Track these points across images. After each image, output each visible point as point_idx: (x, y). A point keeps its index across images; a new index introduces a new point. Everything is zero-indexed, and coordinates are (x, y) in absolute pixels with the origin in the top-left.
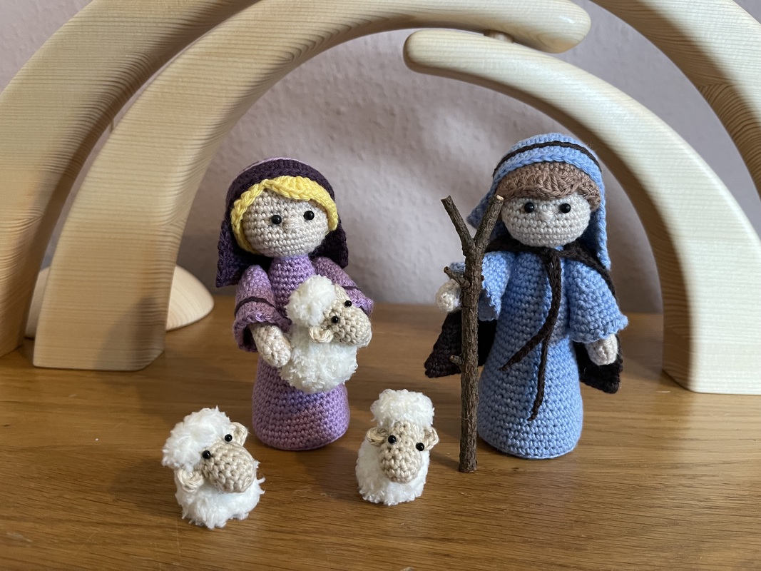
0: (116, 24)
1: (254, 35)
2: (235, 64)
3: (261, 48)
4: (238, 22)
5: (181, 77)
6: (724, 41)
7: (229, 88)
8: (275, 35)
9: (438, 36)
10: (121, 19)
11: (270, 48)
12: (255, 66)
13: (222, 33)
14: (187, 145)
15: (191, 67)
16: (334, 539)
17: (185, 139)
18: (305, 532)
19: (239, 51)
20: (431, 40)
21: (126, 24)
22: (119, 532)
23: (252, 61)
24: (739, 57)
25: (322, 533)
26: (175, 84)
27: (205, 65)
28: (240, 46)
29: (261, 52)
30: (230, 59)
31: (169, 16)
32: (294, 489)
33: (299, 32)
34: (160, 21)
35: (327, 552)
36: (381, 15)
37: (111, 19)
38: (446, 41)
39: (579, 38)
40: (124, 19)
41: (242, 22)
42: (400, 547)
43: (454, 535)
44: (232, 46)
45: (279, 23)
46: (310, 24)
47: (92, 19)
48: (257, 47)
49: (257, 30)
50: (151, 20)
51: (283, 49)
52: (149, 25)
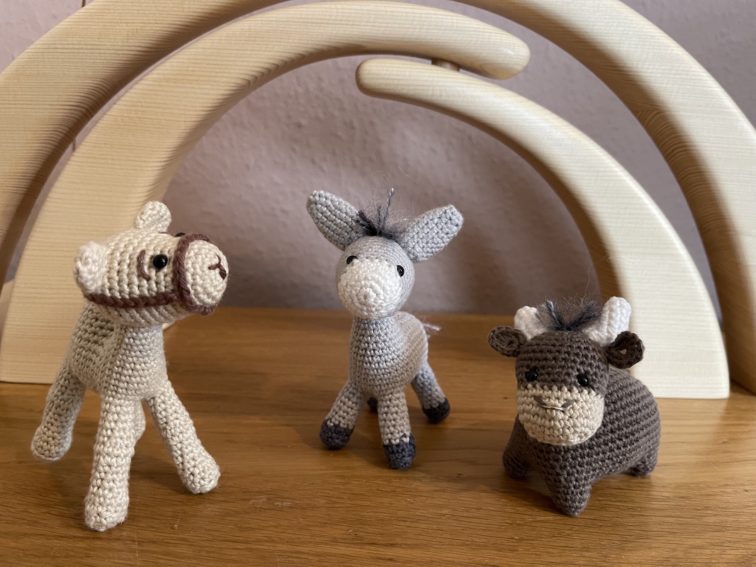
0: (77, 51)
1: (211, 62)
2: (193, 90)
3: (218, 75)
4: (195, 50)
5: (140, 102)
6: (654, 71)
7: (187, 113)
8: (231, 63)
9: (387, 65)
10: (80, 46)
11: (227, 75)
12: (212, 92)
14: (147, 167)
15: (150, 92)
16: (285, 547)
17: (145, 162)
18: (259, 541)
19: (197, 78)
20: (380, 68)
21: (86, 51)
22: (81, 544)
24: (669, 86)
25: (274, 541)
26: (134, 108)
27: (164, 91)
28: (198, 73)
29: (217, 79)
30: (188, 85)
31: (128, 44)
33: (255, 60)
34: (119, 48)
35: (278, 560)
36: (334, 44)
37: (71, 46)
38: (395, 69)
39: (520, 68)
40: (84, 47)
41: (199, 50)
42: (347, 553)
43: (399, 540)
44: (189, 73)
45: (235, 52)
46: (266, 53)
47: (52, 46)
48: (214, 74)
49: (213, 58)
50: (110, 47)
51: (239, 76)
52: (108, 52)
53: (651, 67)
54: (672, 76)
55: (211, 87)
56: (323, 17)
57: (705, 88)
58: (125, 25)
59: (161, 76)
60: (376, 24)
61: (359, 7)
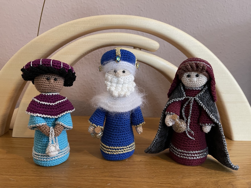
0: (38, 47)
2: (69, 56)
3: (76, 52)
8: (79, 49)
11: (78, 52)
13: (65, 49)
15: (57, 57)
16: (92, 178)
19: (70, 53)
22: (38, 178)
25: (89, 176)
27: (61, 57)
28: (70, 52)
30: (67, 55)
31: (52, 45)
32: (83, 167)
33: (85, 48)
34: (49, 46)
36: (107, 44)
39: (157, 49)
41: (70, 46)
42: (109, 179)
43: (122, 176)
44: (68, 52)
45: (80, 46)
46: (88, 47)
47: (31, 45)
48: (74, 52)
49: (74, 48)
51: (81, 52)
52: (46, 47)
53: (192, 48)
54: (198, 51)
55: (73, 56)
56: (104, 37)
57: (208, 54)
58: (51, 40)
59: (61, 53)
60: (118, 39)
61: (113, 34)
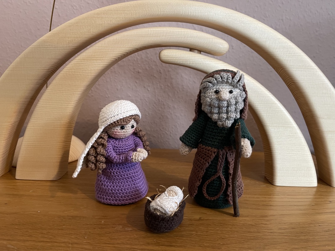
0: (48, 48)
1: (101, 52)
2: (94, 63)
3: (104, 57)
4: (95, 48)
5: (73, 68)
6: (280, 52)
7: (92, 72)
8: (109, 52)
9: (172, 52)
10: (50, 47)
11: (108, 57)
12: (101, 64)
13: (89, 52)
14: (76, 93)
15: (77, 64)
16: (128, 246)
17: (75, 91)
19: (95, 58)
20: (168, 53)
21: (52, 48)
22: (49, 244)
23: (101, 62)
24: (287, 58)
25: (124, 244)
26: (71, 71)
27: (83, 64)
29: (104, 59)
31: (69, 46)
32: (115, 227)
33: (118, 51)
36: (150, 44)
37: (46, 47)
38: (174, 53)
39: (225, 52)
40: (51, 47)
43: (174, 244)
44: (93, 56)
45: (111, 48)
46: (122, 48)
47: (39, 46)
48: (102, 57)
50: (62, 47)
51: (112, 57)
52: (61, 49)
54: (288, 54)
56: (146, 34)
57: (302, 59)
58: (67, 38)
59: (82, 58)
60: (167, 36)
61: (159, 30)
